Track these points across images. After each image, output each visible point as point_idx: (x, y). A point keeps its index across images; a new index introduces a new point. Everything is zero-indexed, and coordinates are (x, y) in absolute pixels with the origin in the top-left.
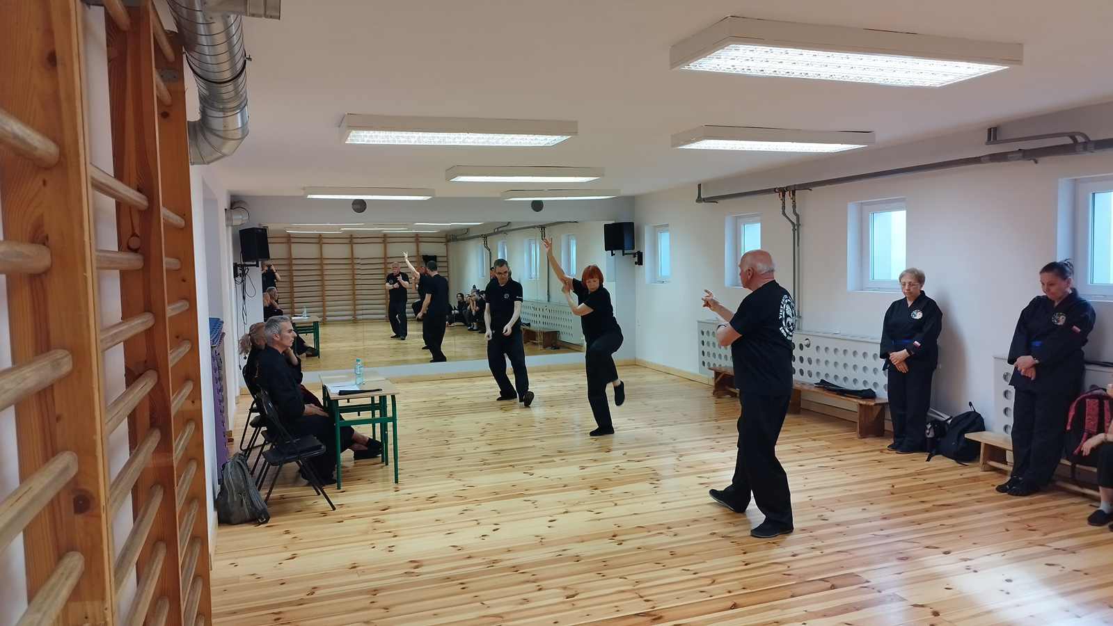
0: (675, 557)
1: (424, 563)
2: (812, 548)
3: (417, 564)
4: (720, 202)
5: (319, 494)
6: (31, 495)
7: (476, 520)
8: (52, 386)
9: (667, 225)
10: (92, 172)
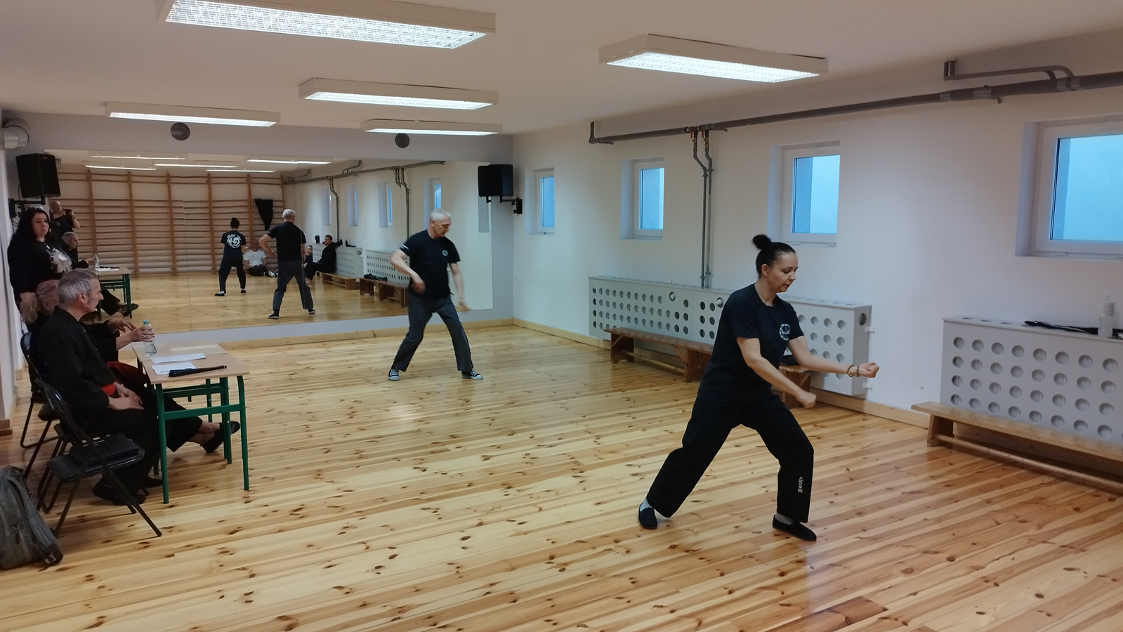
0: (639, 587)
1: (301, 619)
2: (799, 562)
3: (290, 623)
4: (617, 143)
7: (364, 543)
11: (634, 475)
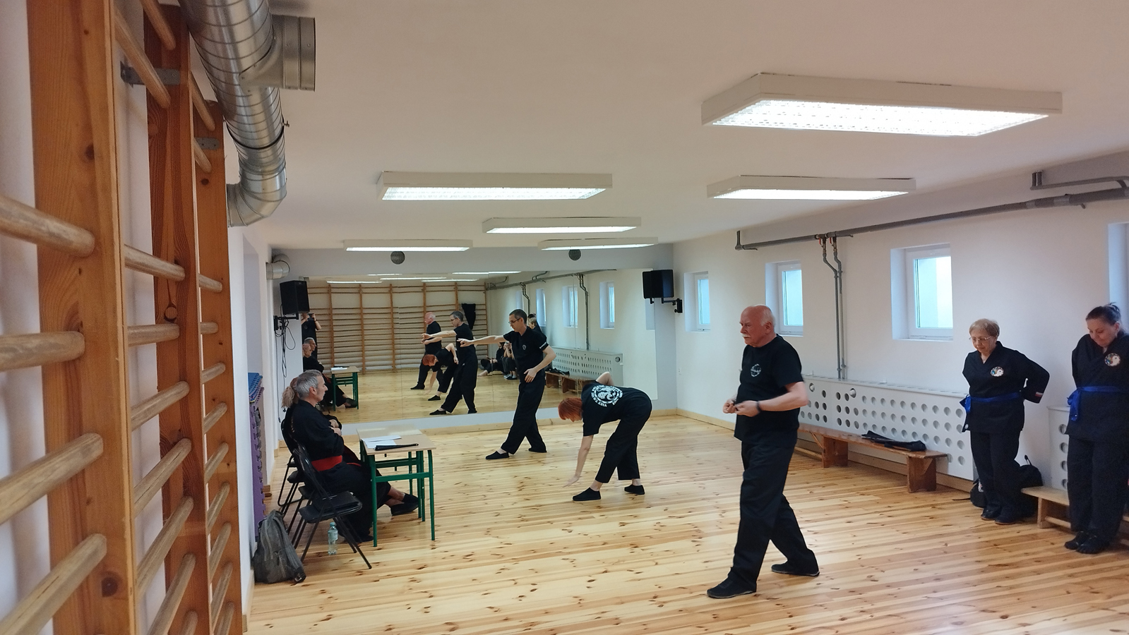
0: (718, 621)
1: (460, 625)
2: (862, 611)
3: (453, 627)
4: (760, 249)
5: (355, 552)
6: (59, 583)
7: (514, 580)
8: (83, 471)
9: (707, 272)
10: (127, 252)
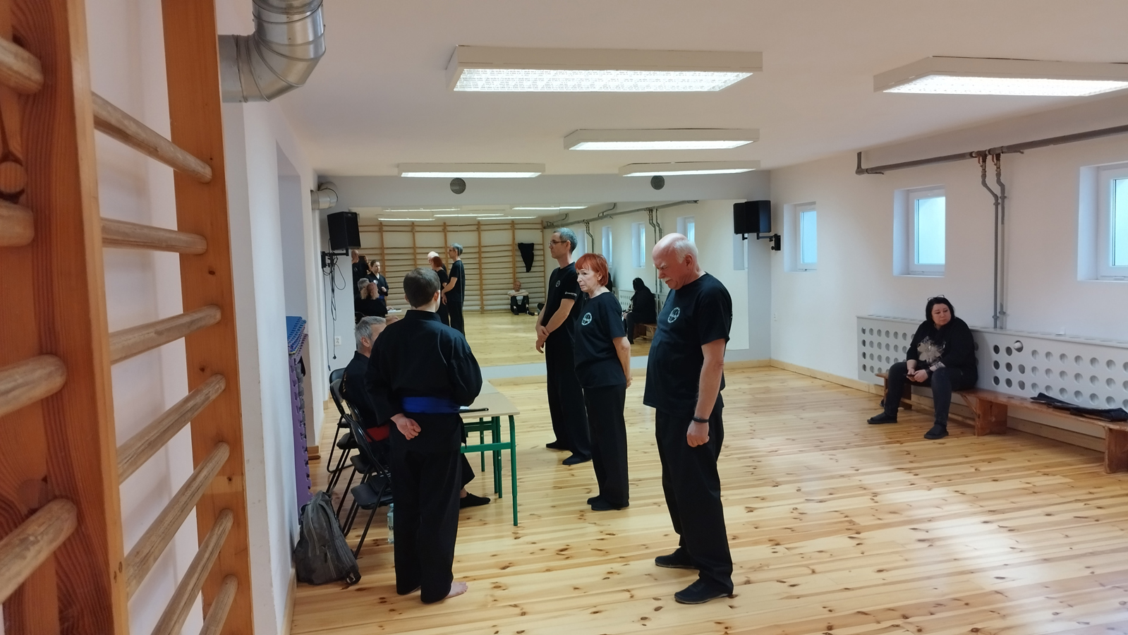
4: (887, 173)
7: (628, 591)
9: (814, 203)
11: (920, 541)
